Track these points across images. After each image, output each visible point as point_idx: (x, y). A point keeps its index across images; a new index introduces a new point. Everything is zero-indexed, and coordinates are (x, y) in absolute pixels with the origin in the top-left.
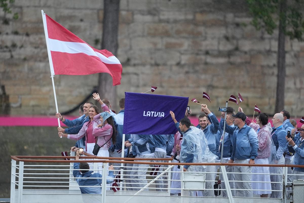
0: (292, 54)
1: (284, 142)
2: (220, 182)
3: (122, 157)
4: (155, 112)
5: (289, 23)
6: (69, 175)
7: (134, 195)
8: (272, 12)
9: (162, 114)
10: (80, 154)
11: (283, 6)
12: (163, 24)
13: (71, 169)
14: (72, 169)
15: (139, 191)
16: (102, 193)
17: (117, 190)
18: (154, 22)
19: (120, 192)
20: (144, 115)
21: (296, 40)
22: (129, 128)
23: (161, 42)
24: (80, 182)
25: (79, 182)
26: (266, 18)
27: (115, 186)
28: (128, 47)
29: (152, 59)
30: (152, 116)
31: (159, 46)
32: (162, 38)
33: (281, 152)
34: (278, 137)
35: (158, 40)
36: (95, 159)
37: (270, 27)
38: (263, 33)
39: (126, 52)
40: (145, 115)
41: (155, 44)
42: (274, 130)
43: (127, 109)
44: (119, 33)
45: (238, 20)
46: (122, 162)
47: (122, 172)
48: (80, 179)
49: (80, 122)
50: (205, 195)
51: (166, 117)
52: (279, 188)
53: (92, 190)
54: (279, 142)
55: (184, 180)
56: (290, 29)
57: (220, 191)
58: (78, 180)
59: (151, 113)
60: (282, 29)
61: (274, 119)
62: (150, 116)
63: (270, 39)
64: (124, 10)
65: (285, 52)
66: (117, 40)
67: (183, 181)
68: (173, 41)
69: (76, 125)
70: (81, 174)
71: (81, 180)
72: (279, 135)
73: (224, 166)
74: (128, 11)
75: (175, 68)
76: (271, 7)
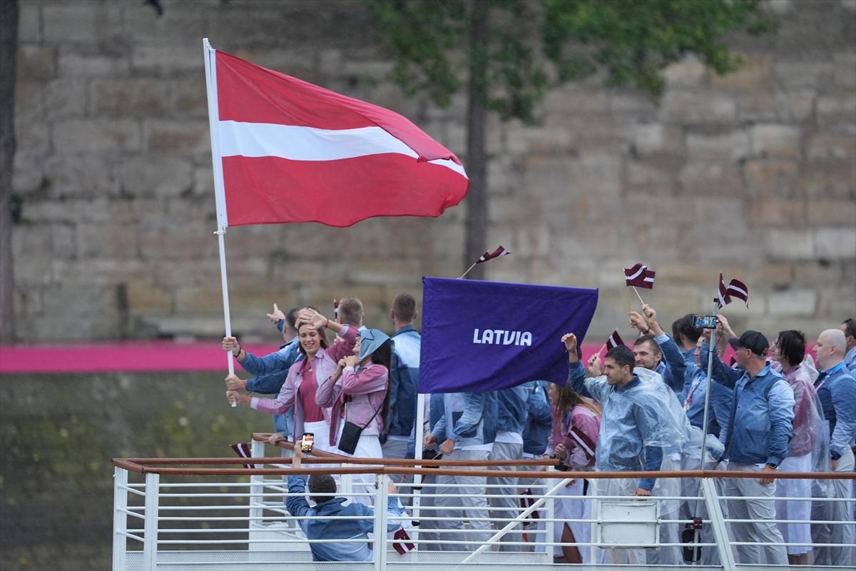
0: (507, 161)
1: (851, 408)
2: (701, 522)
3: (416, 458)
4: (507, 332)
5: (495, 77)
6: (248, 510)
7: (462, 563)
8: (449, 45)
9: (526, 337)
10: (303, 451)
11: (478, 31)
12: (142, 82)
13: (255, 494)
14: (258, 494)
15: (474, 553)
16: (376, 559)
17: (405, 548)
18: (118, 76)
19: (413, 556)
20: (476, 341)
21: (516, 123)
22: (435, 377)
23: (137, 133)
24: (312, 528)
25: (309, 529)
26: (429, 63)
27: (403, 539)
28: (43, 148)
29: (111, 179)
30: (498, 342)
31: (133, 144)
32: (140, 120)
33: (844, 435)
34: (833, 396)
35: (127, 126)
36: (344, 466)
37: (441, 87)
38: (423, 105)
39: (38, 161)
40: (478, 339)
41: (121, 139)
42: (822, 376)
43: (429, 324)
44: (17, 108)
45: (352, 68)
46: (418, 472)
47: (416, 501)
48: (311, 520)
49: (284, 362)
50: (652, 559)
51: (537, 345)
52: (842, 536)
53: (344, 549)
54: (837, 408)
55: (599, 520)
56: (500, 92)
57: (699, 548)
58: (306, 523)
59: (495, 335)
60: (478, 92)
61: (820, 345)
62: (491, 342)
63: (444, 120)
64: (32, 42)
65: (487, 157)
66: (12, 127)
67: (599, 523)
68: (171, 127)
69: (272, 370)
70: (311, 506)
71: (314, 522)
72: (835, 391)
73: (711, 480)
74: (41, 44)
75: (178, 206)
76: (446, 31)
